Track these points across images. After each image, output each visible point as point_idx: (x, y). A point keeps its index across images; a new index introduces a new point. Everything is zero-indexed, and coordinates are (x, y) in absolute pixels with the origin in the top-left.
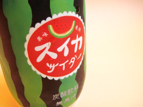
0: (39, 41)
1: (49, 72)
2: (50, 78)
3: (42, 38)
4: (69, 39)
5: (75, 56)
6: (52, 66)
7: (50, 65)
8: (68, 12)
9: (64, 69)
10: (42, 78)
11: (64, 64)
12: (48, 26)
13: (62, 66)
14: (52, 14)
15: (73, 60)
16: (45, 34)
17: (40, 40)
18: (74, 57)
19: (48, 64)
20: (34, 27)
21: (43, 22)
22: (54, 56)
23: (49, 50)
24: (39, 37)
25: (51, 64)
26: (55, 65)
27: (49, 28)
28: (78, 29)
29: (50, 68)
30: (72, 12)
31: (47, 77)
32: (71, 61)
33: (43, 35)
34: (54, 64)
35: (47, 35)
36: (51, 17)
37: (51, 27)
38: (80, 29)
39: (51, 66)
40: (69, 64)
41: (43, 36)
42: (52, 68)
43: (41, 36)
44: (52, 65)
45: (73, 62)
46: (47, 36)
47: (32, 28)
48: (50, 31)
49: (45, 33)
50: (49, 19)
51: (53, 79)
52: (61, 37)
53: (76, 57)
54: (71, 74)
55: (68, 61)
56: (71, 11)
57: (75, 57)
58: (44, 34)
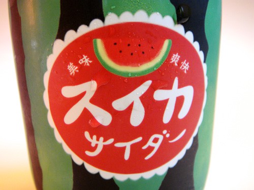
0: (71, 74)
1: (88, 153)
2: (92, 169)
3: (77, 68)
4: (149, 83)
5: (165, 132)
6: (97, 142)
7: (92, 137)
8: (149, 14)
9: (127, 156)
10: (74, 164)
11: (128, 145)
12: (94, 40)
13: (124, 149)
14: (104, 13)
15: (156, 140)
16: (86, 60)
17: (73, 72)
18: (161, 133)
19: (87, 134)
20: (63, 39)
21: (83, 30)
22: (103, 118)
23: (93, 101)
24: (71, 64)
25: (95, 137)
26: (104, 141)
27: (96, 45)
28: (179, 64)
29: (93, 145)
30: (163, 16)
31: (83, 165)
32: (150, 143)
33: (81, 62)
34: (102, 139)
35: (91, 62)
36: (103, 20)
37: (99, 44)
38: (185, 66)
39: (94, 142)
40: (145, 147)
41: (79, 62)
42: (97, 145)
43: (76, 64)
44: (98, 140)
45: (157, 146)
46: (88, 65)
47: (59, 41)
48: (98, 54)
49: (85, 57)
50: (96, 24)
51: (98, 174)
52: (124, 73)
53: (168, 135)
54: (148, 175)
55: (140, 139)
56: (158, 13)
57: (164, 136)
58: (82, 60)
